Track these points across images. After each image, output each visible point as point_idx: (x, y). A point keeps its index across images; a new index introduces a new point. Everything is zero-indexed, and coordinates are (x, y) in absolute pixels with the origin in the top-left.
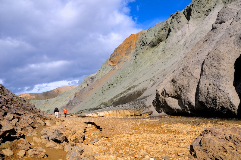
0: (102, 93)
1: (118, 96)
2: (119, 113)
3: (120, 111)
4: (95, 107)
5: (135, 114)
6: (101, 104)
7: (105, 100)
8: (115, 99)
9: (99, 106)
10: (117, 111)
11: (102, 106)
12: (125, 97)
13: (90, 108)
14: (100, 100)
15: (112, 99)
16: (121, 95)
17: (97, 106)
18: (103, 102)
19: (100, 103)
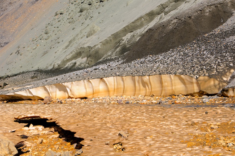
0: (81, 11)
1: (138, 23)
2: (144, 84)
3: (146, 78)
4: (57, 63)
5: (202, 89)
6: (79, 54)
7: (93, 37)
8: (129, 35)
9: (68, 60)
10: (137, 78)
11: (81, 61)
12: (163, 26)
13: (36, 68)
14: (74, 39)
15: (116, 36)
16: (151, 20)
17: (64, 62)
18: (86, 46)
19: (74, 49)
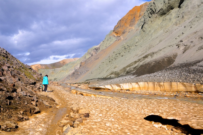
0: (110, 62)
1: (131, 64)
4: (105, 76)
6: (112, 74)
7: (116, 69)
8: (128, 68)
9: (109, 75)
11: (113, 76)
13: (97, 78)
14: (109, 69)
15: (124, 68)
16: (136, 63)
17: (107, 76)
18: (114, 71)
19: (109, 72)
